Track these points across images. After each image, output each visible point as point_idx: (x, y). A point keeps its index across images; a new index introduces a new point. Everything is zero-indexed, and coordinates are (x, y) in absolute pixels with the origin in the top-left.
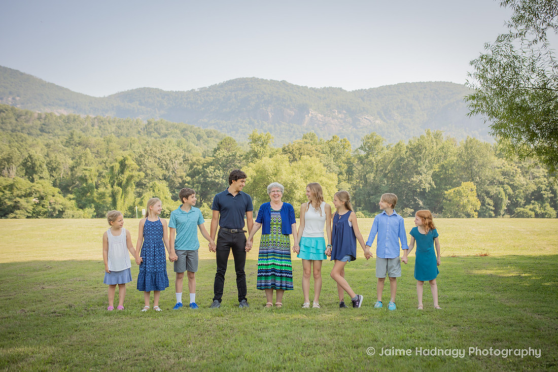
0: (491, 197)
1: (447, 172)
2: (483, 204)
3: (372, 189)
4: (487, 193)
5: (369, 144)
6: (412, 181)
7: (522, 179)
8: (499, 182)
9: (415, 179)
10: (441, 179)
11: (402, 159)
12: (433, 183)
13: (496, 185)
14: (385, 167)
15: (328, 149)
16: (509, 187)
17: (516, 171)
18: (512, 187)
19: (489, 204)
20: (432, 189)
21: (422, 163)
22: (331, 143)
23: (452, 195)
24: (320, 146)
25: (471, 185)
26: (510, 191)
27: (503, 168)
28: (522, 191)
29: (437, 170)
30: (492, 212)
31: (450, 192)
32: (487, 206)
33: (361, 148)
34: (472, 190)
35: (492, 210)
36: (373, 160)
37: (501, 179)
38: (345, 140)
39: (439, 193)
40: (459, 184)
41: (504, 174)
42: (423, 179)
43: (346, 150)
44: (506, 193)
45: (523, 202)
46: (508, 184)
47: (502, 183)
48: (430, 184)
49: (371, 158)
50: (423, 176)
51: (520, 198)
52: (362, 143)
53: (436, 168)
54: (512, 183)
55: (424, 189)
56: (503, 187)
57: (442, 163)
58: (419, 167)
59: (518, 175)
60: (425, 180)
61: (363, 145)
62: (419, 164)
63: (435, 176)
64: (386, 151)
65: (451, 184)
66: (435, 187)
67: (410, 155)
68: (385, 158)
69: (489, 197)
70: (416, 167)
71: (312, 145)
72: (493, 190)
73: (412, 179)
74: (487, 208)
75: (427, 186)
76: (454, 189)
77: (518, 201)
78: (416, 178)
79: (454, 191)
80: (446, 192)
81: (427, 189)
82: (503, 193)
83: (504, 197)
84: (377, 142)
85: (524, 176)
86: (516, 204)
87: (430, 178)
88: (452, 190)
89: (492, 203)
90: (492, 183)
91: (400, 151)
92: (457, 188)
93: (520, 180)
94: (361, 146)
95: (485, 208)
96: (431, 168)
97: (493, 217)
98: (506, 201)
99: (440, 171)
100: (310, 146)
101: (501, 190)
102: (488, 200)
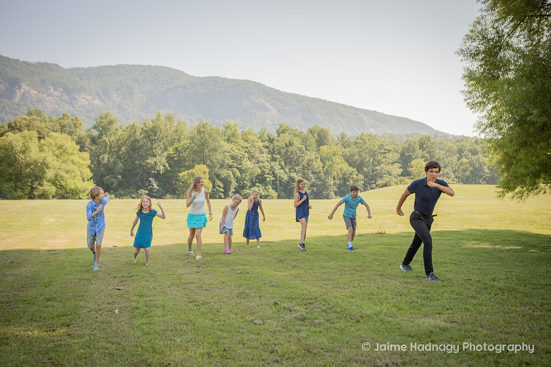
0: (221, 180)
1: (181, 155)
2: (214, 187)
3: (105, 170)
4: (218, 176)
5: (102, 124)
6: (147, 163)
7: (249, 162)
8: (228, 165)
9: (149, 161)
10: (175, 162)
11: (136, 141)
12: (167, 165)
13: (225, 168)
14: (120, 148)
15: (58, 127)
16: (237, 171)
17: (243, 155)
18: (240, 170)
19: (219, 187)
20: (166, 171)
21: (157, 145)
22: (62, 121)
23: (186, 177)
24: (50, 123)
25: (204, 168)
26: (238, 174)
27: (232, 152)
28: (248, 174)
29: (171, 153)
30: (222, 194)
31: (183, 174)
32: (217, 188)
33: (95, 127)
34: (204, 173)
35: (222, 192)
36: (107, 141)
37: (230, 162)
38: (76, 119)
39: (172, 175)
40: (193, 167)
41: (233, 158)
42: (158, 161)
43: (77, 129)
44: (234, 176)
45: (249, 184)
46: (237, 168)
47: (231, 167)
48: (164, 166)
49: (104, 138)
50: (158, 157)
51: (247, 181)
52: (95, 122)
53: (171, 150)
54: (240, 166)
55: (158, 171)
56: (232, 171)
57: (175, 146)
58: (154, 149)
59: (245, 160)
60: (160, 162)
61: (96, 125)
62: (154, 146)
63: (169, 158)
64: (120, 132)
65: (184, 167)
66: (169, 169)
67: (145, 137)
68: (119, 140)
69: (219, 180)
70: (151, 148)
71: (41, 122)
72: (224, 173)
73: (147, 161)
74: (217, 190)
75: (162, 168)
76: (188, 171)
77: (244, 184)
78: (151, 161)
79: (188, 173)
80: (180, 174)
81: (162, 170)
82: (232, 176)
83: (233, 180)
84: (111, 123)
85: (250, 161)
86: (243, 187)
87: (164, 161)
88: (186, 173)
89: (222, 185)
90: (222, 166)
91: (135, 132)
92: (191, 171)
93: (247, 164)
94: (95, 126)
95: (215, 190)
96: (166, 150)
97: (223, 198)
98: (234, 184)
99: (174, 154)
100: (39, 123)
101: (230, 172)
102: (218, 183)
